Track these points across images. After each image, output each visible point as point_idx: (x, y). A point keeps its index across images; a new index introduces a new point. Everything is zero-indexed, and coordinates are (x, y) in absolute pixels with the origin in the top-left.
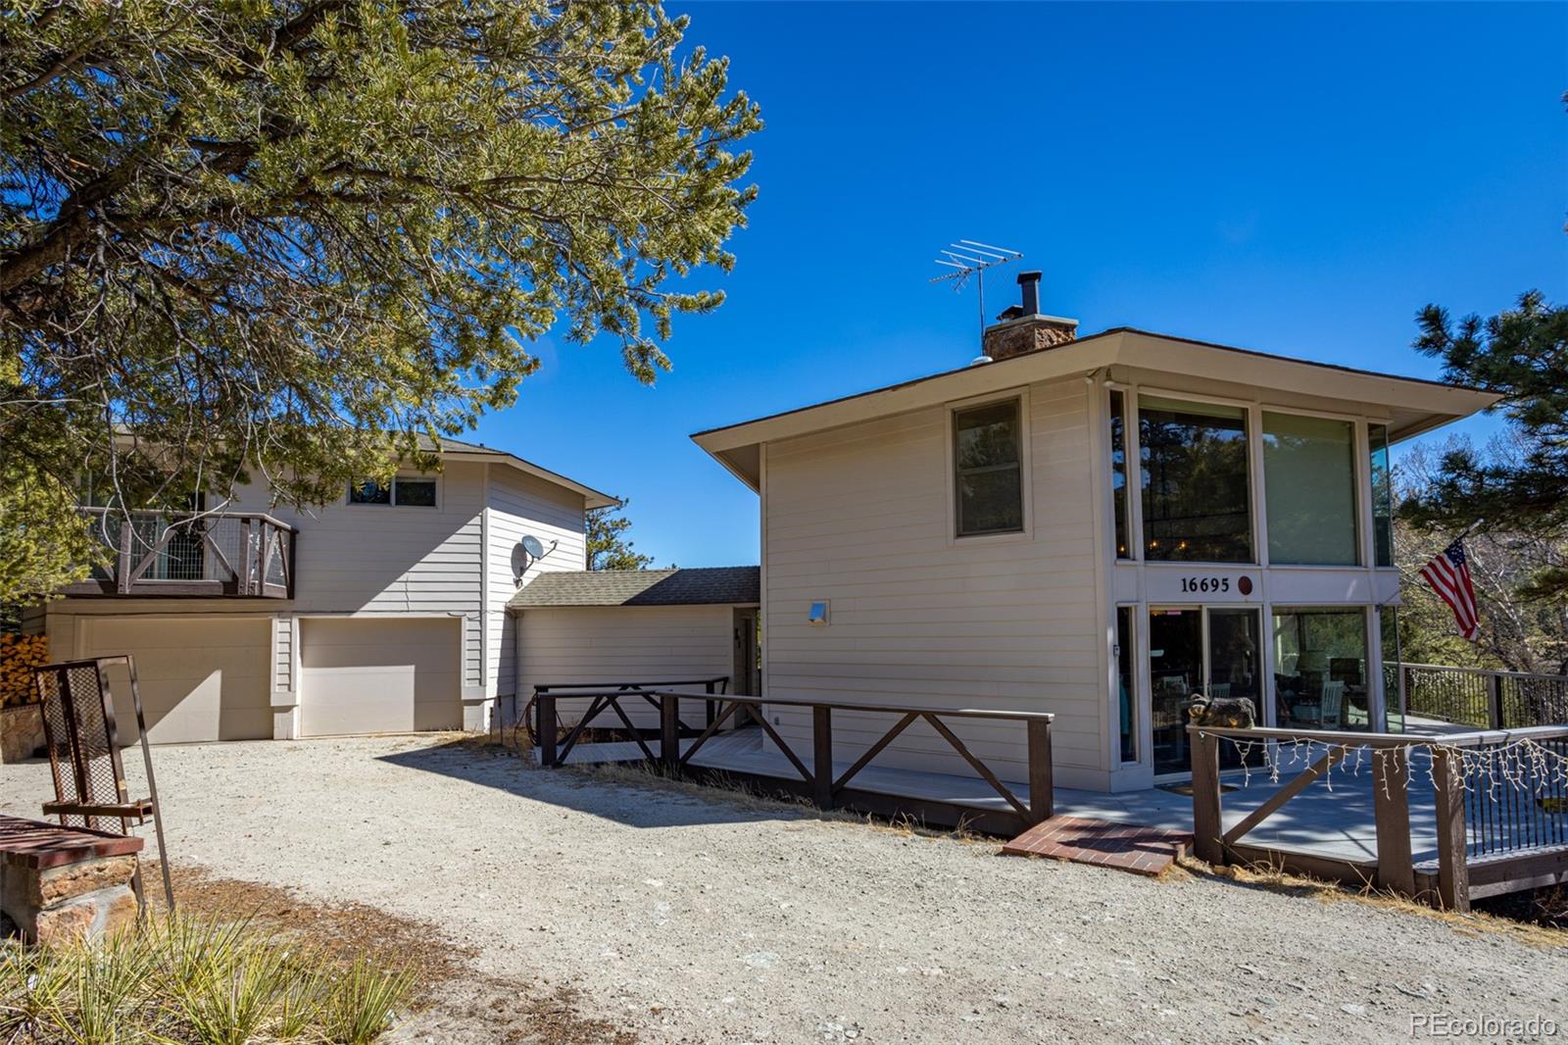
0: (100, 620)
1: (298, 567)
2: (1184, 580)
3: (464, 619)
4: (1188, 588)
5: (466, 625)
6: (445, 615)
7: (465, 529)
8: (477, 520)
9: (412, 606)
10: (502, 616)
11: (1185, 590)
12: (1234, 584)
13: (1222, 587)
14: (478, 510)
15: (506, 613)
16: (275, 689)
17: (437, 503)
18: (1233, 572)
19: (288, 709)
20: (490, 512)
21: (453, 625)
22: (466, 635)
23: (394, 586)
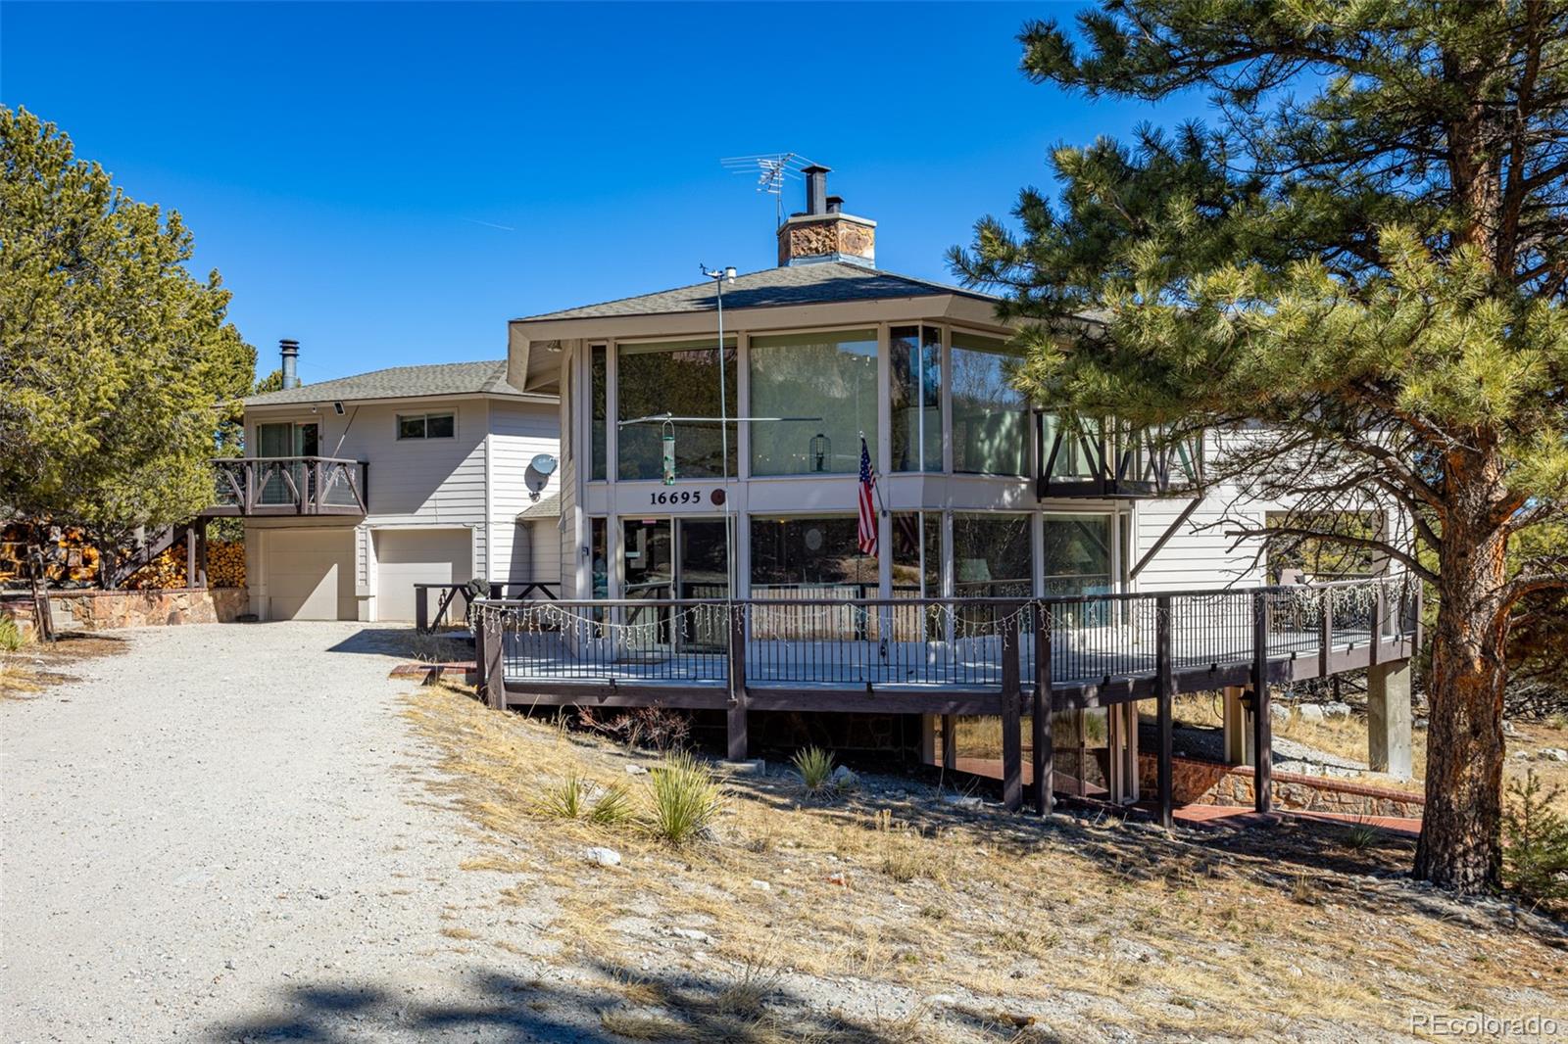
0: (272, 532)
1: (369, 491)
2: (653, 495)
3: (475, 530)
4: (656, 501)
5: (476, 534)
6: (461, 526)
7: (474, 454)
8: (481, 446)
9: (440, 519)
10: (513, 527)
11: (654, 502)
12: (706, 497)
13: (692, 499)
14: (482, 438)
15: (516, 524)
16: (358, 583)
17: (455, 433)
18: (706, 486)
19: (366, 598)
20: (491, 438)
21: (466, 534)
22: (475, 543)
23: (427, 504)
